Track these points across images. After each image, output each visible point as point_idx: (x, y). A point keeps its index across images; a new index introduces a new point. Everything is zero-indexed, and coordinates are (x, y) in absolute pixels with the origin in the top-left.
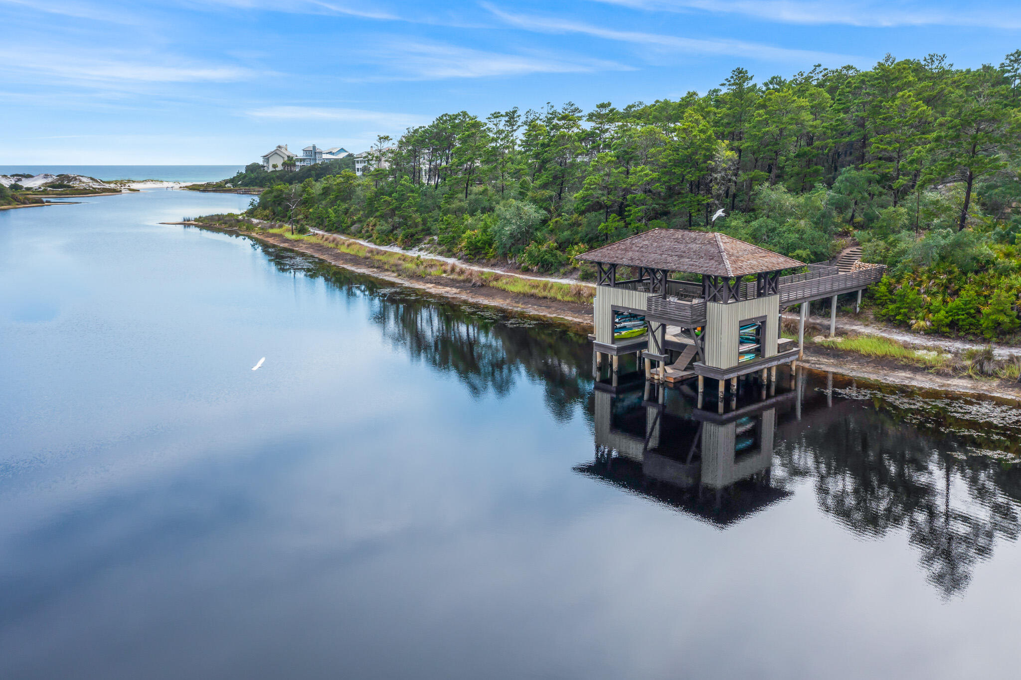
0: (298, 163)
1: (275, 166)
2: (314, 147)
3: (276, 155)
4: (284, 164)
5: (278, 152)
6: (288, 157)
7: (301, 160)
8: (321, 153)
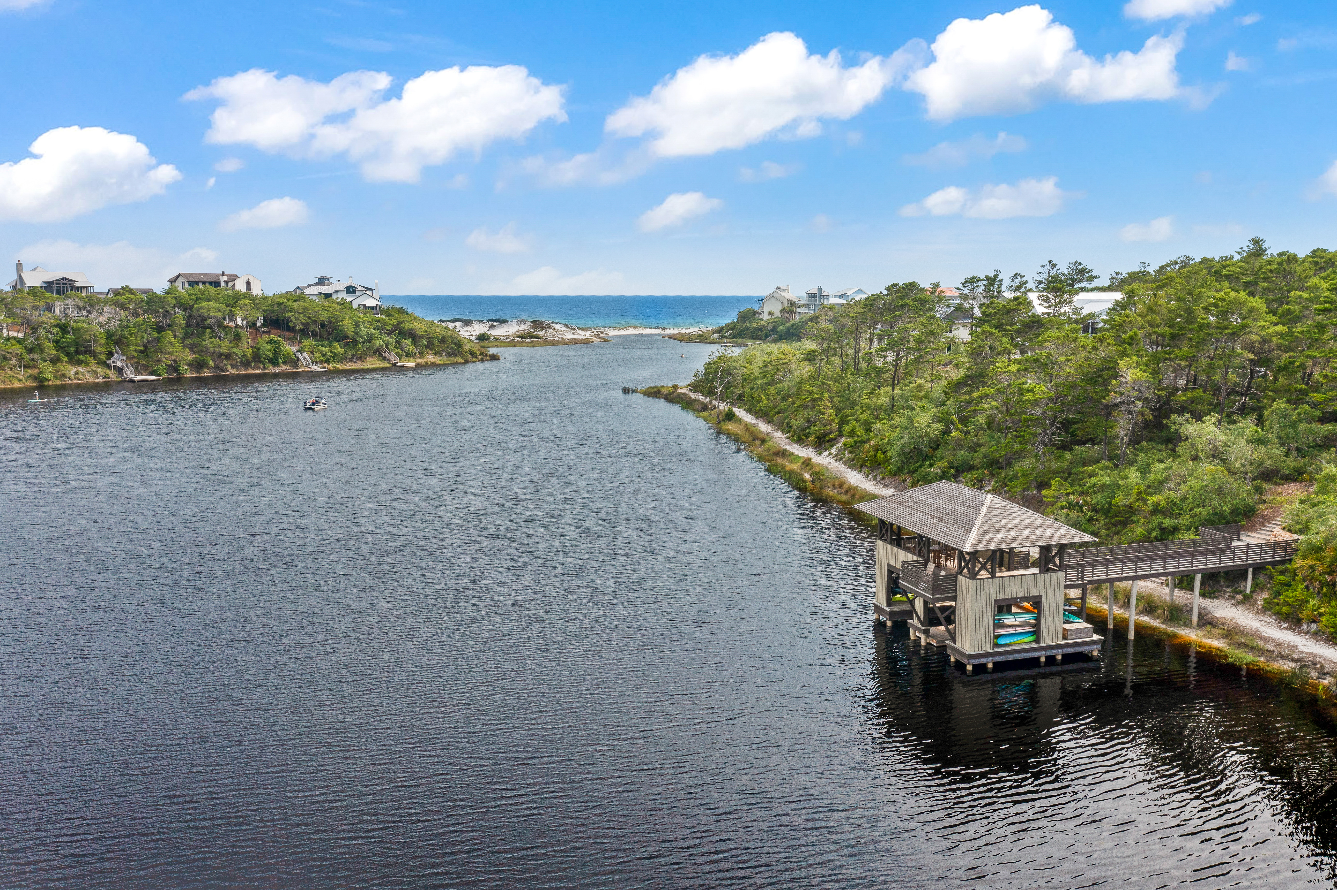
0: (799, 310)
1: (770, 314)
2: (820, 289)
3: (773, 300)
4: (782, 311)
5: (775, 295)
6: (789, 301)
7: (803, 306)
8: (827, 297)
